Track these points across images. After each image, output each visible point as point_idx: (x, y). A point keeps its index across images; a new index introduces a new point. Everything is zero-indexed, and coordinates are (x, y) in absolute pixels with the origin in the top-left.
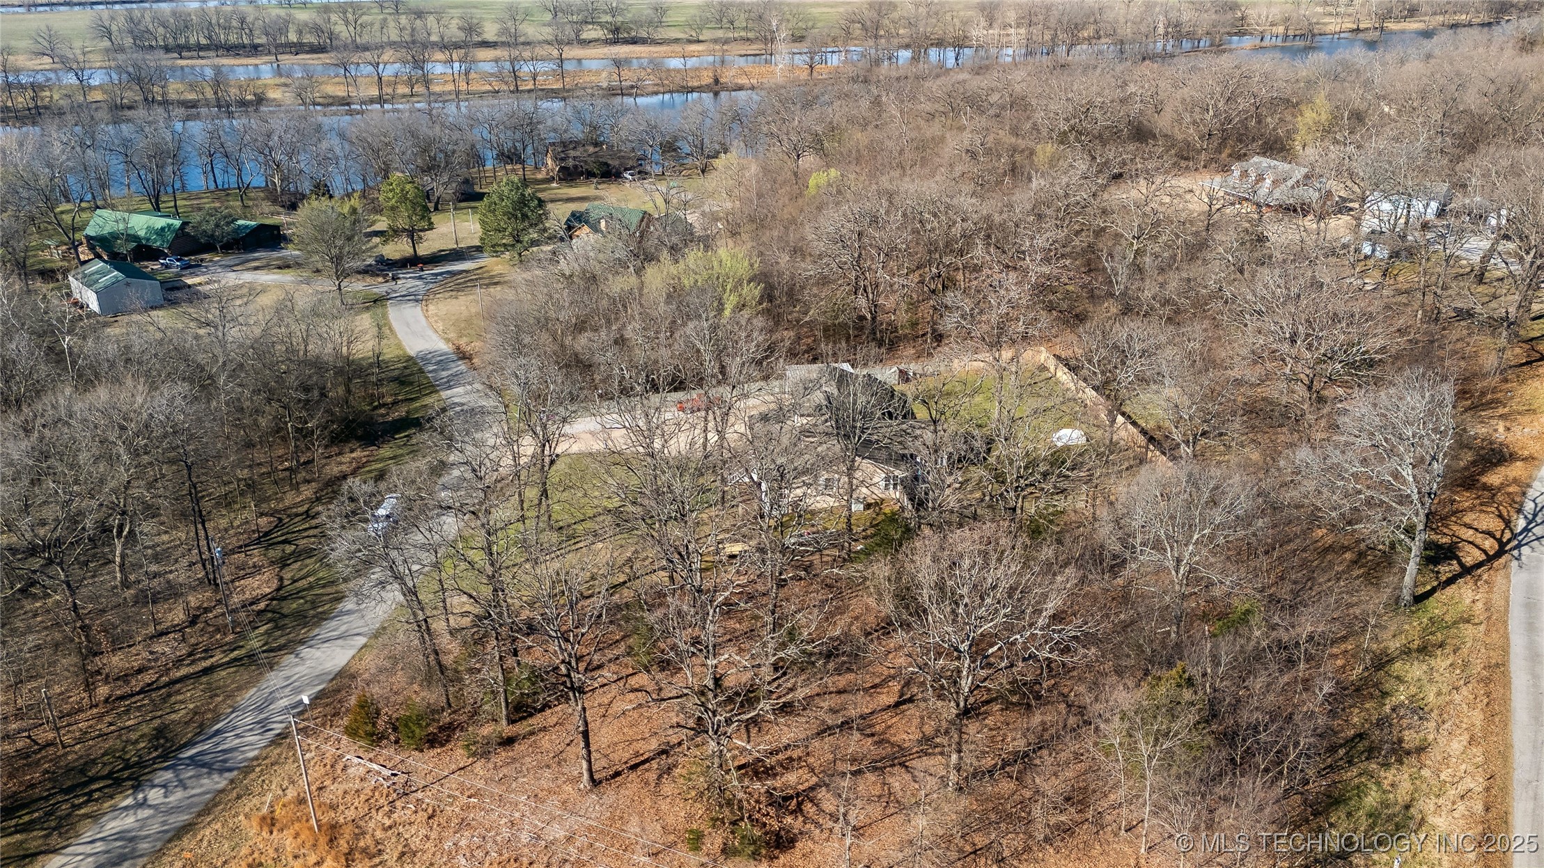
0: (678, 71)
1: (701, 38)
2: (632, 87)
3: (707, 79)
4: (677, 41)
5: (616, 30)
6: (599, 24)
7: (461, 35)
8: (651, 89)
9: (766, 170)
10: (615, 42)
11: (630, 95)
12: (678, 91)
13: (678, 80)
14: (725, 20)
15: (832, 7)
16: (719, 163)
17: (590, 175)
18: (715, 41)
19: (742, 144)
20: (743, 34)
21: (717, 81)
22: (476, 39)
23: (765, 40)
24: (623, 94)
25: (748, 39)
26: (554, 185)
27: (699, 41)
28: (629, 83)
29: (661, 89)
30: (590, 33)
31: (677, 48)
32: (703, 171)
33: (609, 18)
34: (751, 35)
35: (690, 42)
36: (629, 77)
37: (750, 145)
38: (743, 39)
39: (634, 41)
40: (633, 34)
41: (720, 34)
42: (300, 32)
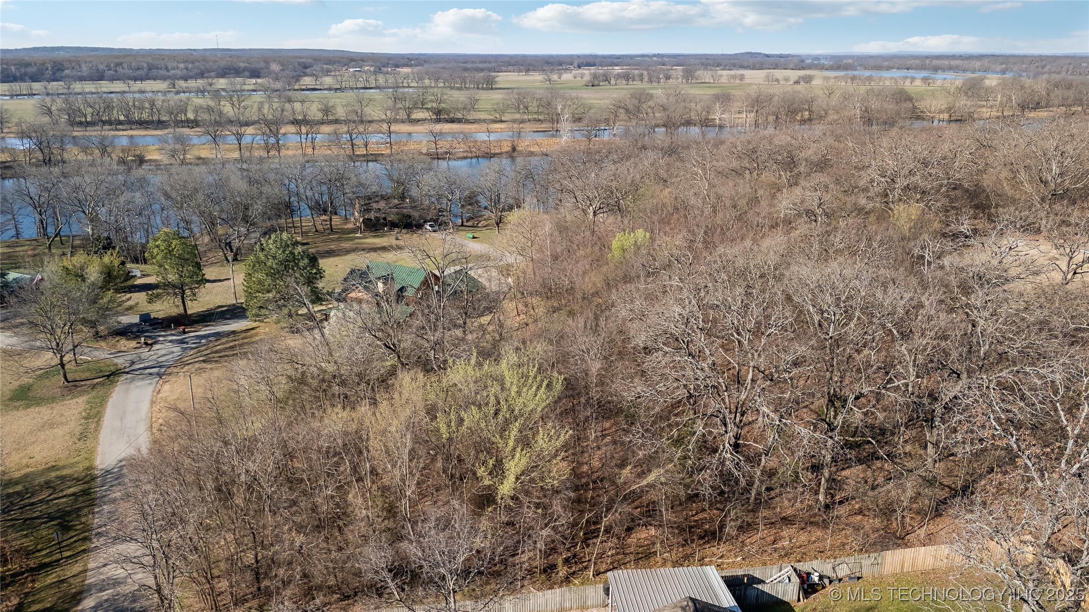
0: (484, 142)
1: (503, 119)
2: (446, 153)
3: (507, 147)
4: (484, 121)
5: (438, 112)
6: (427, 109)
7: (319, 116)
8: (461, 155)
9: (562, 228)
10: (438, 121)
11: (444, 159)
12: (483, 157)
13: (483, 148)
14: (522, 106)
15: (601, 100)
16: (513, 217)
17: (393, 225)
18: (514, 121)
19: (535, 200)
20: (535, 116)
21: (514, 149)
22: (331, 118)
23: (552, 121)
24: (438, 159)
25: (539, 120)
26: (358, 235)
27: (502, 121)
28: (444, 150)
29: (469, 155)
30: (418, 115)
31: (484, 126)
32: (498, 224)
33: (434, 105)
34: (541, 117)
35: (495, 121)
36: (444, 145)
37: (542, 201)
38: (535, 120)
39: (452, 121)
40: (452, 115)
41: (518, 116)
42: (196, 111)
